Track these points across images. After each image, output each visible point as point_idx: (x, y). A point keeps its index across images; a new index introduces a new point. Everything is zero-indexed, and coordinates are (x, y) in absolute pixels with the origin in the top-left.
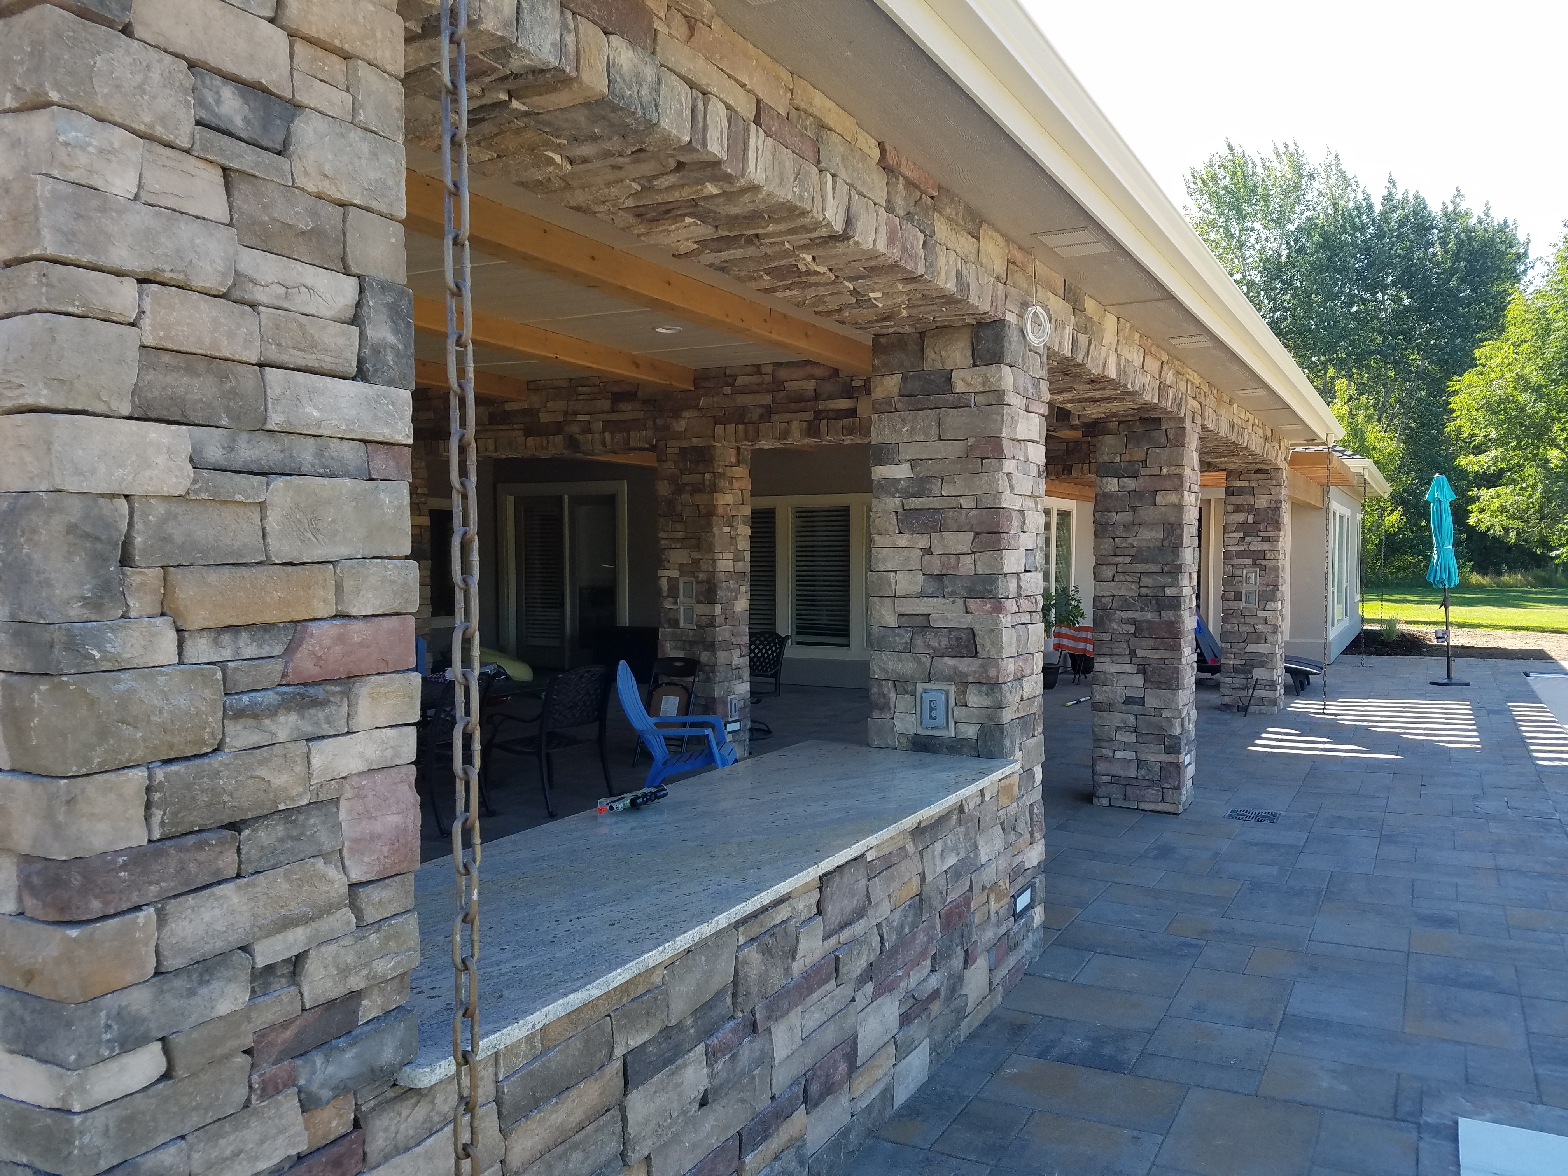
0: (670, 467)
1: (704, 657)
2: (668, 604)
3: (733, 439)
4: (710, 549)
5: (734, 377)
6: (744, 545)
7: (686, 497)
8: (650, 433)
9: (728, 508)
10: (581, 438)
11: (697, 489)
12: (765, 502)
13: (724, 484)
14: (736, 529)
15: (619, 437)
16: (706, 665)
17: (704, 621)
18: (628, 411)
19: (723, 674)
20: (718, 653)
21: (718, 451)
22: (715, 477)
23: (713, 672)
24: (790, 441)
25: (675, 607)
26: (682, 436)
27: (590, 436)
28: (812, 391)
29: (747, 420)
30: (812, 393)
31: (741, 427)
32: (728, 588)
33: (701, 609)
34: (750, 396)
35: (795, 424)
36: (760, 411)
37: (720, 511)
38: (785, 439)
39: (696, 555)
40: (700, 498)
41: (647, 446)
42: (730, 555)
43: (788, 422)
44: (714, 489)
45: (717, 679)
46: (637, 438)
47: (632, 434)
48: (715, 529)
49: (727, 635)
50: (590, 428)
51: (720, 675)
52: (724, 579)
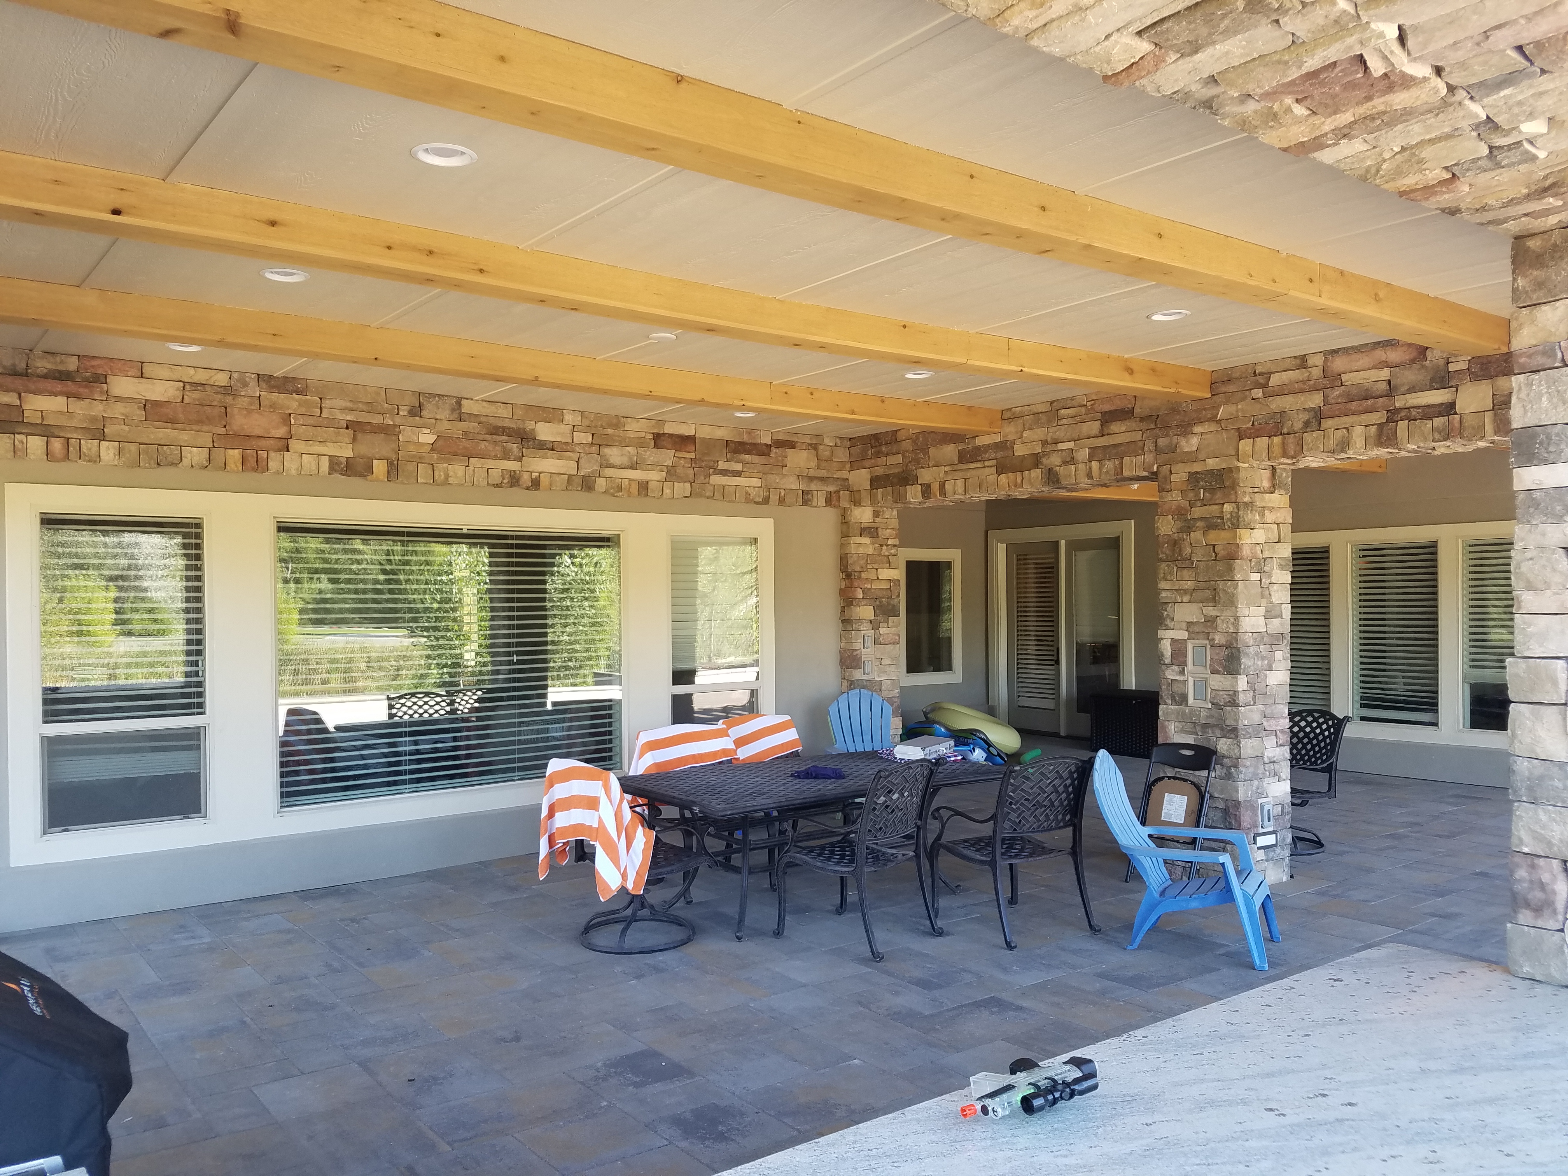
0: (1175, 498)
1: (1223, 745)
2: (1171, 674)
3: (1265, 455)
4: (1231, 602)
5: (1268, 375)
6: (1282, 596)
7: (1197, 535)
8: (1149, 457)
9: (1258, 548)
10: (1061, 470)
11: (1212, 525)
12: (1313, 539)
13: (1249, 516)
14: (1270, 575)
15: (1109, 465)
16: (1224, 757)
17: (1223, 698)
18: (1121, 433)
19: (1251, 770)
20: (1243, 742)
21: (1242, 475)
22: (1238, 508)
23: (1236, 766)
24: (1350, 453)
25: (1182, 678)
26: (1191, 458)
27: (1073, 467)
28: (1385, 384)
29: (1285, 431)
30: (1384, 386)
31: (1277, 440)
32: (1257, 654)
33: (1218, 682)
34: (1289, 398)
35: (1358, 431)
36: (1305, 416)
37: (1246, 552)
38: (1343, 451)
39: (1211, 611)
40: (1218, 537)
41: (1146, 474)
42: (1262, 610)
43: (1347, 429)
44: (1236, 523)
45: (1241, 776)
46: (1132, 466)
47: (1126, 460)
48: (1238, 576)
49: (1256, 718)
50: (1073, 458)
51: (1245, 772)
52: (1251, 642)
